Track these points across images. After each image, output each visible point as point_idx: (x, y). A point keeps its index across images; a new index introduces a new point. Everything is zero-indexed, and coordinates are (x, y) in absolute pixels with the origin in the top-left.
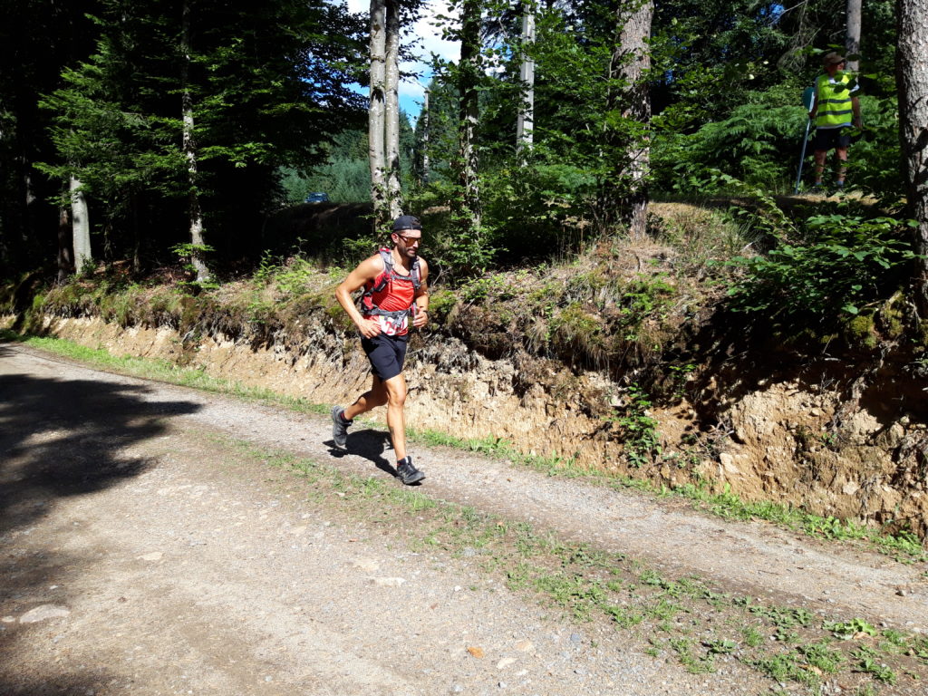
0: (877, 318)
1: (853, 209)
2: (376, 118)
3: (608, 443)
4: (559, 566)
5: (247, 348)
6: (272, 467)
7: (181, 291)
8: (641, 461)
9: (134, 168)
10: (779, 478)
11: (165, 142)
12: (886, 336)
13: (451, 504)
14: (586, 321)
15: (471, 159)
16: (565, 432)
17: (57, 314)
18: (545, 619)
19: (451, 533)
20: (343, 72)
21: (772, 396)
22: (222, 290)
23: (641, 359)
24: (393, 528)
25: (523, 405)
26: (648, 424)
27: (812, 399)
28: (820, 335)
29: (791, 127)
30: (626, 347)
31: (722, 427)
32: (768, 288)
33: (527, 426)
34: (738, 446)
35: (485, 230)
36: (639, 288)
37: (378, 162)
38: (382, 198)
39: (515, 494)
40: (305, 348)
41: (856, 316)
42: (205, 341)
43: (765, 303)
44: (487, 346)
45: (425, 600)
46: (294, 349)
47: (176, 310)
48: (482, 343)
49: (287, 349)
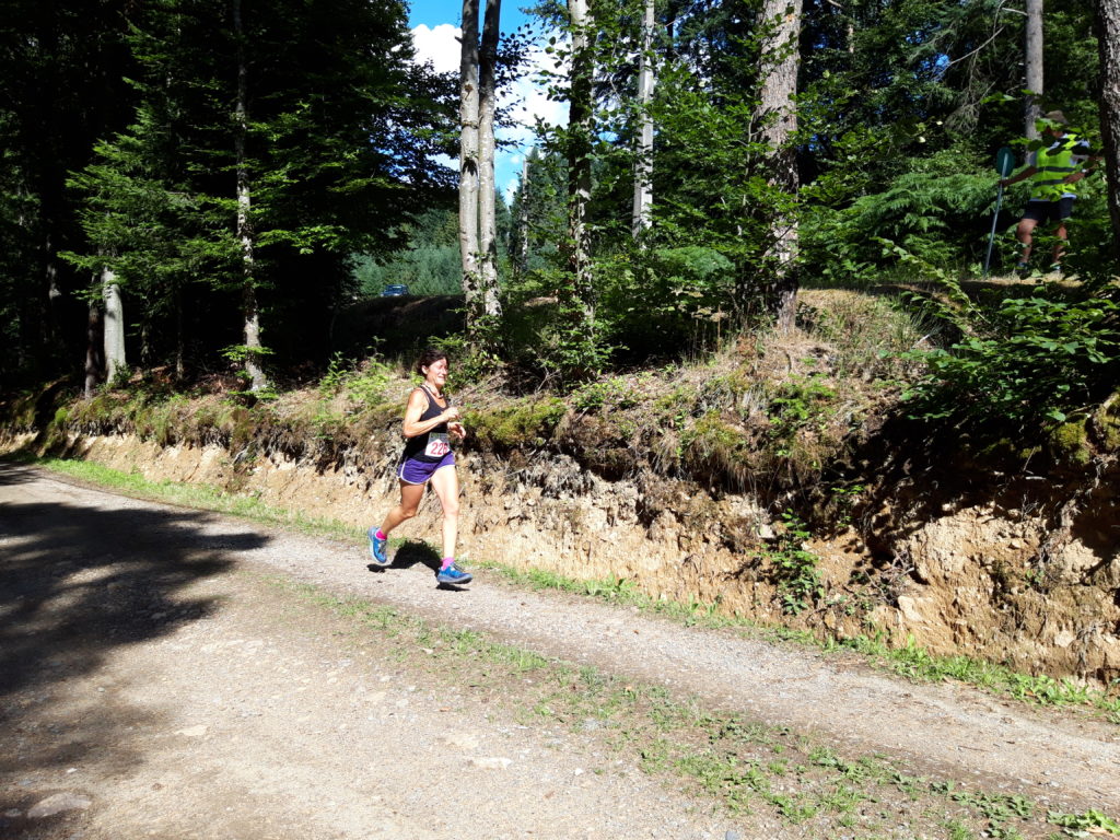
0: (1089, 426)
1: (1053, 292)
2: (468, 195)
3: (757, 584)
4: (706, 742)
5: (311, 470)
6: (343, 616)
7: (232, 402)
8: (800, 606)
9: (179, 257)
10: (973, 627)
11: (215, 226)
12: (1102, 449)
13: (566, 662)
14: (726, 433)
15: (582, 240)
16: (703, 571)
17: (83, 432)
18: (692, 812)
19: (568, 701)
20: (428, 142)
21: (961, 524)
22: (282, 400)
23: (796, 479)
24: (494, 694)
25: (649, 537)
26: (807, 560)
27: (1011, 527)
28: (1020, 448)
29: (964, 199)
30: (777, 465)
31: (899, 563)
32: (953, 390)
33: (655, 564)
34: (920, 587)
35: (600, 325)
36: (791, 393)
37: (470, 246)
38: (475, 289)
39: (645, 650)
40: (382, 470)
41: (1063, 424)
42: (261, 463)
43: (948, 408)
44: (604, 465)
45: (539, 786)
46: (369, 471)
47: (226, 425)
48: (599, 461)
49: (360, 471)
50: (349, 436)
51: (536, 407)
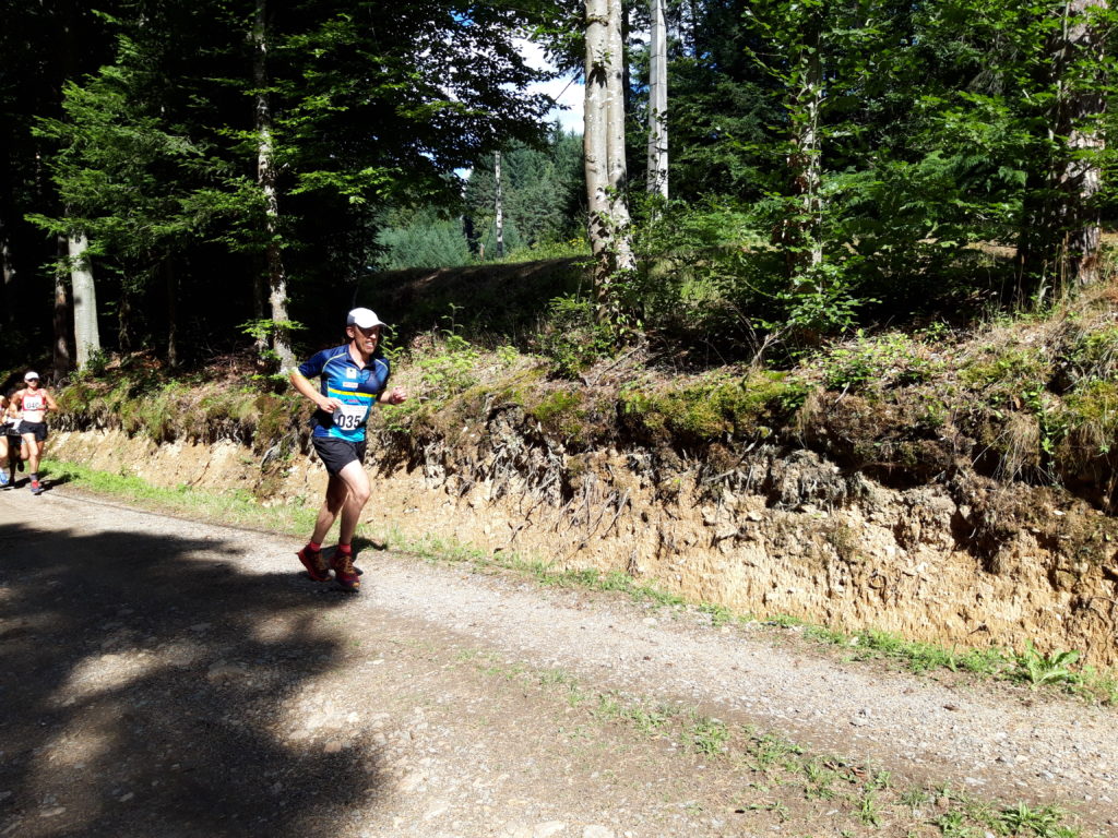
7: (253, 388)
9: (181, 213)
37: (600, 179)
38: (607, 235)
42: (298, 462)
46: (465, 471)
47: (249, 417)
48: (881, 458)
49: (449, 472)
50: (432, 428)
51: (748, 385)
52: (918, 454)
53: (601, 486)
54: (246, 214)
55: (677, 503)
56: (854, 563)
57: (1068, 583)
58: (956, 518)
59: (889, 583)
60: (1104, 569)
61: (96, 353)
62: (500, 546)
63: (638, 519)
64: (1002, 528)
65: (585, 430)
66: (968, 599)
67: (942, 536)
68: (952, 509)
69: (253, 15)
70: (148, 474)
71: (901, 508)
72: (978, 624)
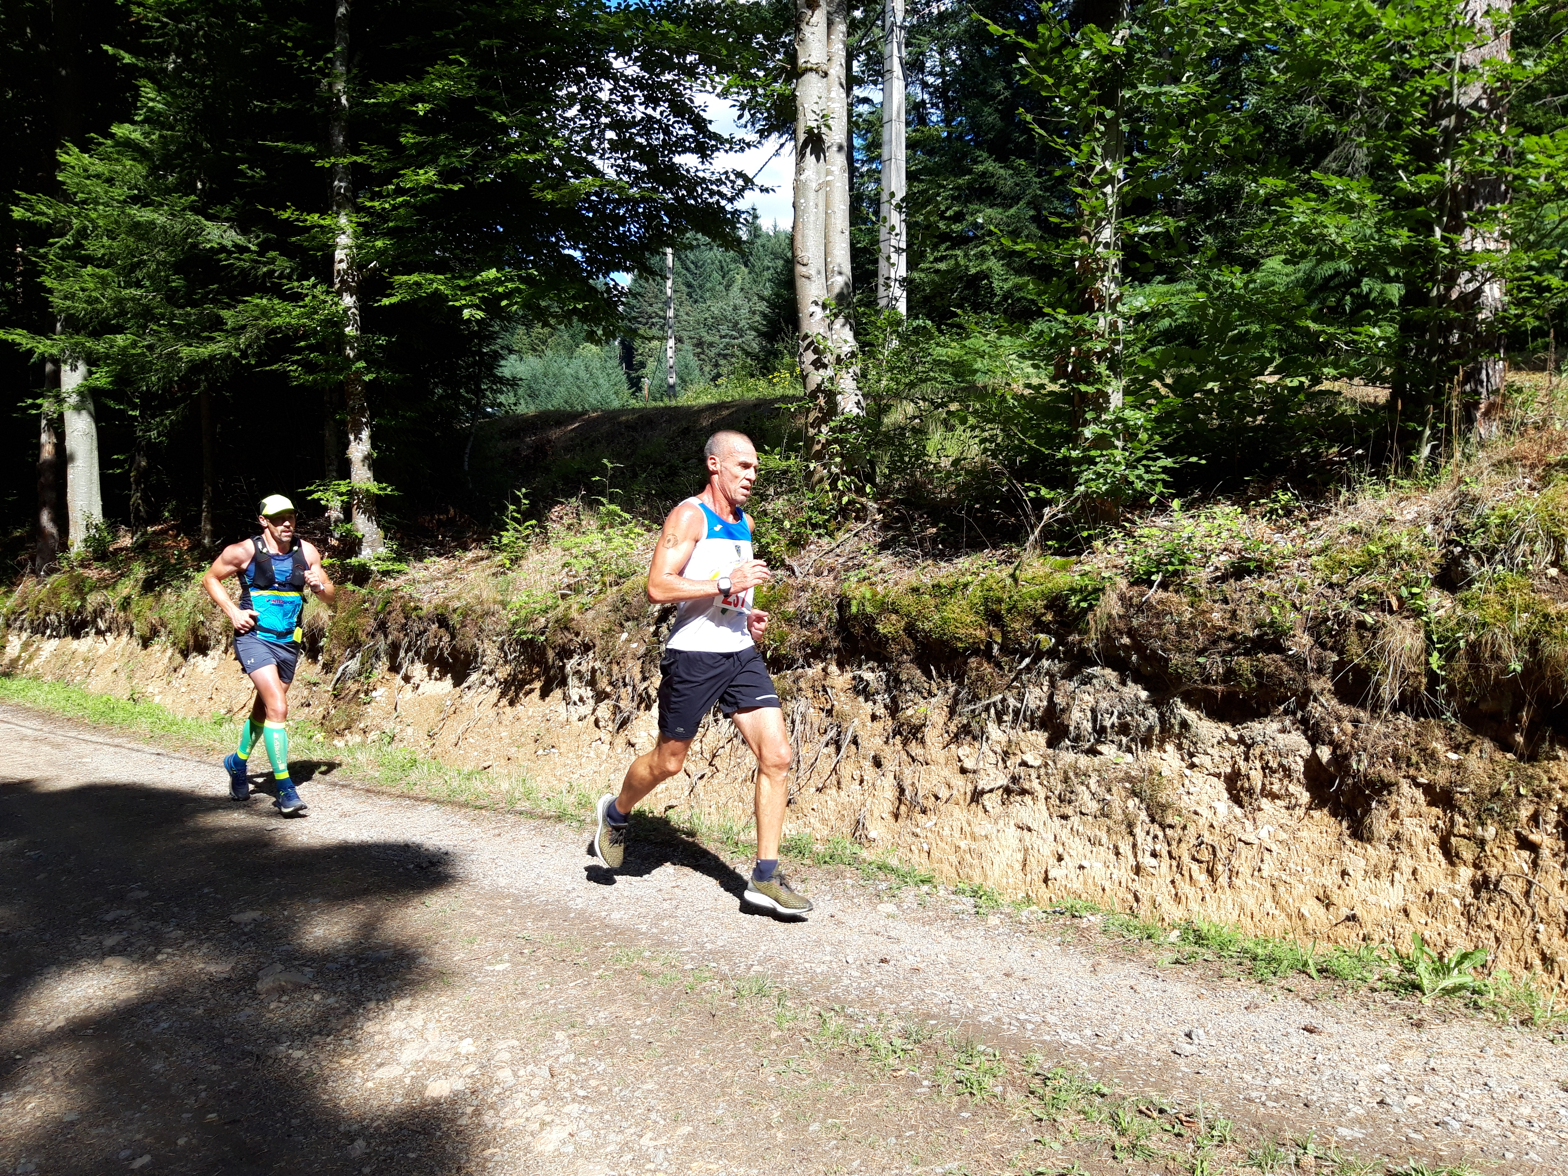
5: (491, 695)
17: (35, 631)
22: (414, 573)
37: (815, 289)
38: (825, 366)
42: (384, 682)
44: (1220, 688)
46: (623, 696)
47: (316, 617)
48: (1207, 680)
49: (600, 697)
50: (577, 634)
51: (1022, 576)
52: (1259, 674)
53: (815, 717)
54: (315, 332)
55: (922, 742)
56: (1171, 827)
57: (1468, 855)
58: (1312, 763)
59: (1219, 854)
60: (1518, 835)
61: (96, 527)
62: (673, 802)
63: (868, 764)
64: (1375, 777)
65: (793, 638)
66: (1330, 878)
67: (1292, 788)
68: (1306, 750)
69: (330, 55)
70: (169, 700)
71: (1234, 749)
72: (1345, 912)
